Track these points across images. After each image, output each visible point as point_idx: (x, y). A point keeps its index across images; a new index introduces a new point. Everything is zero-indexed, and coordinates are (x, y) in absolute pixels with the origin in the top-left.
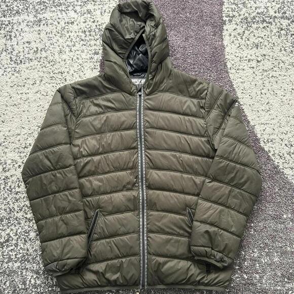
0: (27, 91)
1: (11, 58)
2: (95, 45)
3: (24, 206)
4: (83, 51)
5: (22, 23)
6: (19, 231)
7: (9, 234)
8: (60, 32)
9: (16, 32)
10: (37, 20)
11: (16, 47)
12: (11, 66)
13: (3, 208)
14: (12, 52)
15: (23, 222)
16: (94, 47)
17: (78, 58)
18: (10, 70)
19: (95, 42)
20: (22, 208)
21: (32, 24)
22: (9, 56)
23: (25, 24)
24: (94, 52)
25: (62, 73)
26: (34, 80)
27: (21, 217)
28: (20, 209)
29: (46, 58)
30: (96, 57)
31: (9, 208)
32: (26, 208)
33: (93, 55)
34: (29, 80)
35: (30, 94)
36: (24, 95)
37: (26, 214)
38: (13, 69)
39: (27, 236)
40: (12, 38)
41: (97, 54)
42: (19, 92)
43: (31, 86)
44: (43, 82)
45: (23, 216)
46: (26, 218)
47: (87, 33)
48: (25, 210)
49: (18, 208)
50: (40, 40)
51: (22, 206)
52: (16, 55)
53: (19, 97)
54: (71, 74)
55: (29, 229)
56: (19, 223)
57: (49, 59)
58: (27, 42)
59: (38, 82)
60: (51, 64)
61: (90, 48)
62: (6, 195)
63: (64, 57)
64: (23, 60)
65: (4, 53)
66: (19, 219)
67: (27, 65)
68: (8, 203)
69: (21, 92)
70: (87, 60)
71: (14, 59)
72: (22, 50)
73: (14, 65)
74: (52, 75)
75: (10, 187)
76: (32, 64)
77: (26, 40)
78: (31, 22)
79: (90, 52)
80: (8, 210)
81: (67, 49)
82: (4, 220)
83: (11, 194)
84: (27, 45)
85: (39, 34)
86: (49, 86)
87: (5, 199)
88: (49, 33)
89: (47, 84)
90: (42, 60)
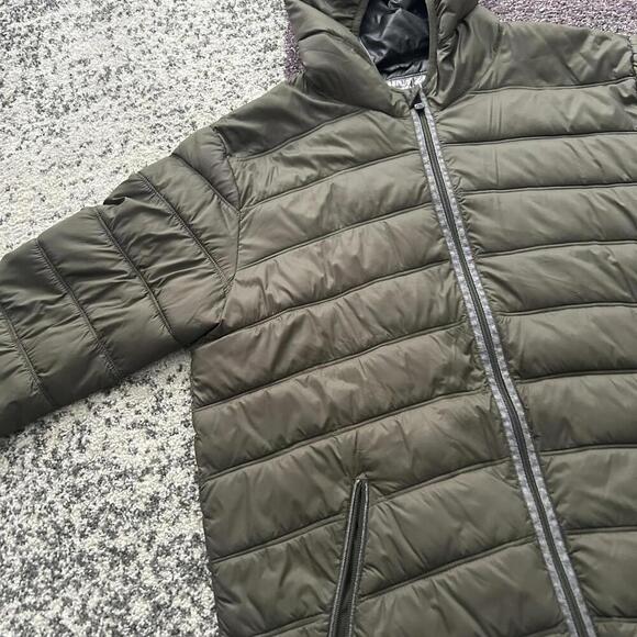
0: (90, 175)
1: (39, 105)
2: (262, 30)
3: (102, 510)
4: (232, 51)
5: (63, 25)
6: (91, 604)
7: (57, 620)
8: (165, 22)
9: (49, 45)
10: (101, 9)
11: (50, 78)
12: (39, 124)
13: (35, 528)
14: (42, 91)
15: (102, 567)
16: (261, 36)
17: (221, 69)
18: (37, 132)
19: (263, 24)
20: (97, 519)
21: (90, 20)
22: (34, 102)
23: (71, 24)
24: (262, 45)
25: (181, 111)
26: (105, 144)
27: (96, 549)
28: (89, 524)
29: (134, 85)
30: (270, 56)
31: (56, 526)
32: (111, 516)
33: (262, 54)
34: (91, 147)
35: (96, 180)
36: (80, 184)
37: (113, 535)
38: (46, 130)
39: (120, 617)
40: (41, 59)
41: (273, 48)
42: (65, 182)
43: (99, 160)
44: (132, 143)
45: (101, 545)
46: (113, 550)
47: (236, 9)
48: (109, 523)
49: (85, 521)
50: (113, 50)
51: (95, 509)
52: (51, 96)
53: (66, 194)
54: (207, 108)
55: (127, 589)
56: (92, 574)
57: (141, 88)
58: (80, 62)
59: (117, 146)
60: (148, 96)
61: (251, 40)
62: (41, 483)
63: (182, 73)
64: (71, 105)
65: (21, 99)
66: (90, 558)
67: (83, 111)
68: (50, 509)
69: (71, 179)
70: (246, 68)
71: (48, 106)
72: (66, 82)
73: (47, 121)
74: (153, 120)
75: (54, 452)
76: (95, 107)
77: (75, 57)
78: (88, 16)
79: (252, 49)
80: (51, 531)
81: (190, 55)
82: (40, 570)
83: (57, 476)
84: (80, 67)
85: (110, 37)
86: (148, 150)
87: (40, 495)
88: (136, 30)
89: (142, 146)
90: (123, 93)
